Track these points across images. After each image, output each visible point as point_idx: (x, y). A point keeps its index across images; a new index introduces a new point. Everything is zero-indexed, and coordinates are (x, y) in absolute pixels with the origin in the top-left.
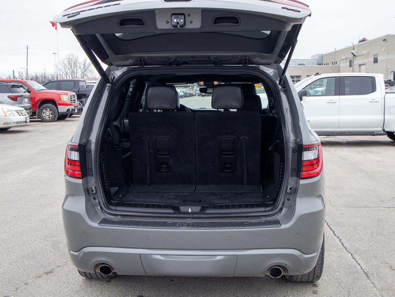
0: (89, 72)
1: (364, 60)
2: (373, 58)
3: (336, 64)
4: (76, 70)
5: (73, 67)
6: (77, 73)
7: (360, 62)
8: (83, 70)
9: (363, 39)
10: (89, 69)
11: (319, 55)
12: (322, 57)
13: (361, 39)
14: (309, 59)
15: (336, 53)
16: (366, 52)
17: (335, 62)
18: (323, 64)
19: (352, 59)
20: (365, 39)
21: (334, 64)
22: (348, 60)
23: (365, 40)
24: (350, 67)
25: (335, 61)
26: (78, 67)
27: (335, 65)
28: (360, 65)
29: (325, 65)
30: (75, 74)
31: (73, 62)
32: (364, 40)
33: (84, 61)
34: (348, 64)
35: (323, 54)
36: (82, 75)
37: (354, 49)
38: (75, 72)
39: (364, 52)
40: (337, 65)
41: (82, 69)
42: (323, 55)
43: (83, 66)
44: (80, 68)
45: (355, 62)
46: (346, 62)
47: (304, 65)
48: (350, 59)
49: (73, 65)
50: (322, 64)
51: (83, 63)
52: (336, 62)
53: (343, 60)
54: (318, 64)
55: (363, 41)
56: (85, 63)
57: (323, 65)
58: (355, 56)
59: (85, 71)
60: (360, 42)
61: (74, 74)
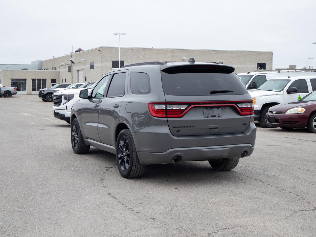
1: (81, 67)
2: (90, 65)
3: (56, 69)
7: (78, 68)
9: (79, 49)
11: (39, 61)
12: (42, 63)
13: (78, 49)
14: (30, 65)
15: (54, 60)
16: (84, 60)
17: (54, 68)
18: (43, 69)
19: (71, 65)
20: (81, 49)
21: (54, 69)
22: (67, 67)
23: (81, 51)
24: (69, 72)
25: (55, 67)
27: (54, 70)
28: (78, 71)
29: (45, 70)
32: (80, 50)
34: (67, 69)
35: (43, 60)
37: (72, 57)
39: (81, 60)
40: (56, 70)
42: (42, 61)
45: (73, 68)
46: (65, 68)
47: (27, 69)
48: (69, 65)
50: (42, 69)
52: (56, 68)
53: (62, 66)
54: (39, 69)
55: (79, 51)
57: (43, 70)
58: (73, 63)
60: (77, 51)
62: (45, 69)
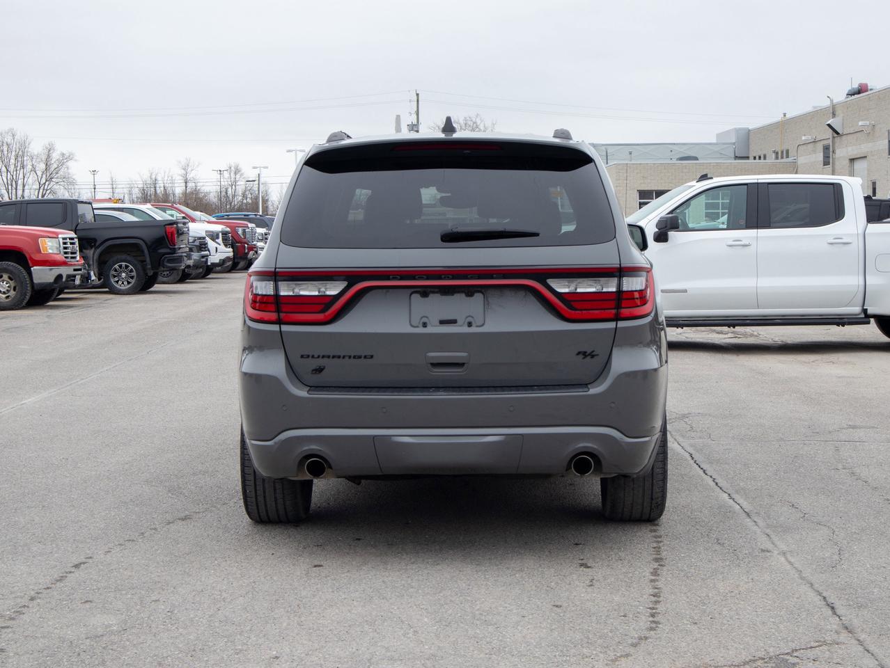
0: (62, 183)
1: (862, 146)
2: (887, 141)
3: (787, 157)
4: (21, 176)
5: (12, 168)
6: (24, 186)
7: (853, 151)
8: (44, 176)
9: (861, 85)
10: (61, 173)
11: (737, 131)
12: (747, 137)
13: (856, 86)
14: (710, 144)
15: (785, 126)
16: (868, 123)
17: (782, 152)
18: (752, 158)
19: (830, 142)
20: (866, 85)
21: (782, 158)
22: (820, 147)
23: (866, 91)
24: (824, 165)
25: (785, 147)
26: (29, 167)
27: (782, 161)
28: (852, 160)
29: (757, 161)
30: (20, 187)
31: (13, 153)
32: (861, 90)
33: (46, 151)
34: (820, 157)
35: (750, 128)
36: (41, 191)
37: (834, 115)
38: (20, 182)
39: (860, 123)
40: (790, 159)
41: (39, 173)
42: (749, 130)
43: (43, 166)
44: (34, 170)
45: (838, 151)
46: (814, 151)
47: (696, 159)
48: (826, 142)
49: (13, 161)
50: (748, 158)
51: (44, 158)
52: (787, 152)
53: (805, 147)
54: (736, 158)
55: (859, 92)
56: (49, 156)
57: (751, 160)
58: (838, 133)
59: (49, 179)
60: (851, 94)
61: (16, 189)
62: (757, 158)
